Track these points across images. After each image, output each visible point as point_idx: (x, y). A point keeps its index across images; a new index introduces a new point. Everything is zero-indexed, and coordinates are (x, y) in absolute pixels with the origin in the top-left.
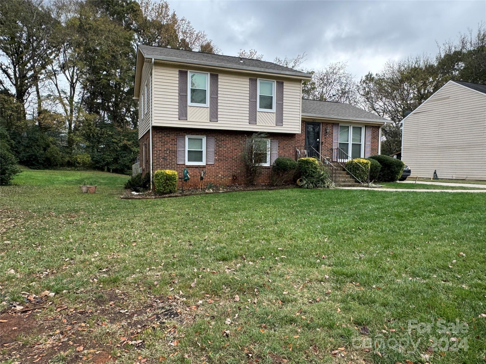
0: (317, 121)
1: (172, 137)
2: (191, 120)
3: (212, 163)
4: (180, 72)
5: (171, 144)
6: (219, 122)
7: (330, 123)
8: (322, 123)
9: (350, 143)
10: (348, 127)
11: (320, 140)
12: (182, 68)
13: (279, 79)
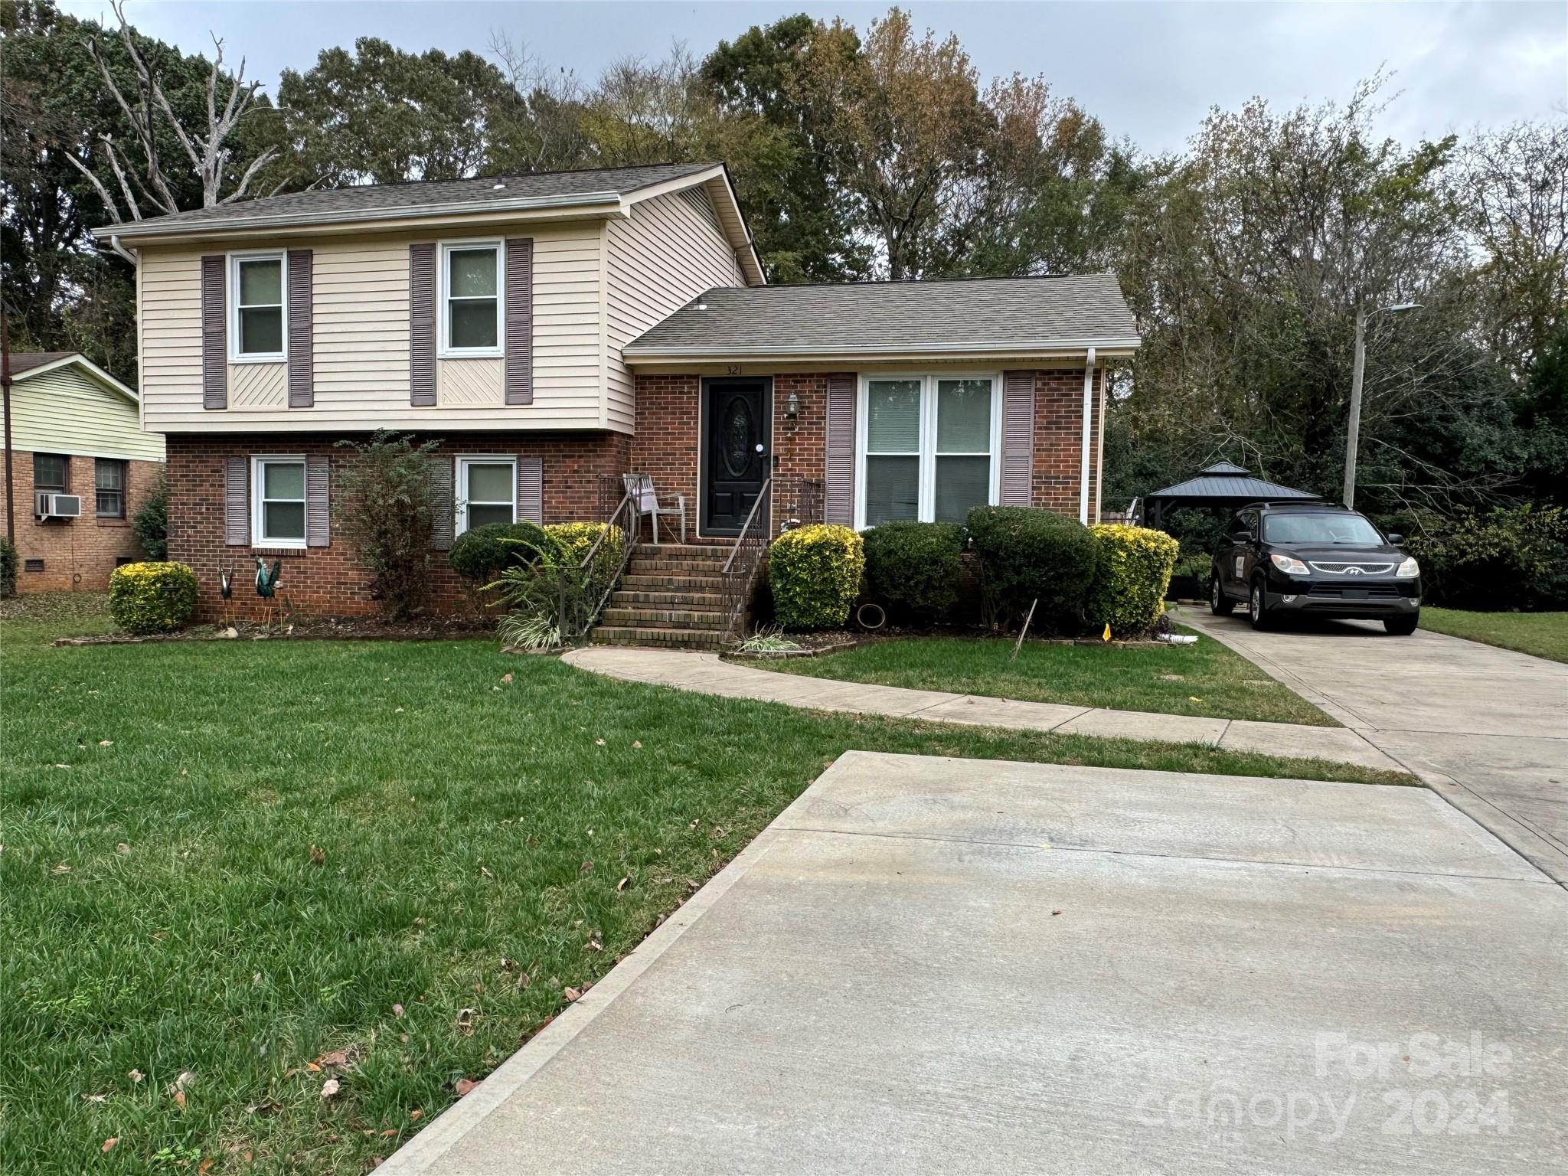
0: (747, 373)
1: (213, 461)
2: (237, 407)
3: (323, 544)
4: (206, 261)
5: (212, 485)
6: (317, 407)
7: (811, 375)
8: (778, 376)
9: (928, 451)
10: (919, 383)
11: (767, 448)
12: (211, 250)
13: (516, 232)
